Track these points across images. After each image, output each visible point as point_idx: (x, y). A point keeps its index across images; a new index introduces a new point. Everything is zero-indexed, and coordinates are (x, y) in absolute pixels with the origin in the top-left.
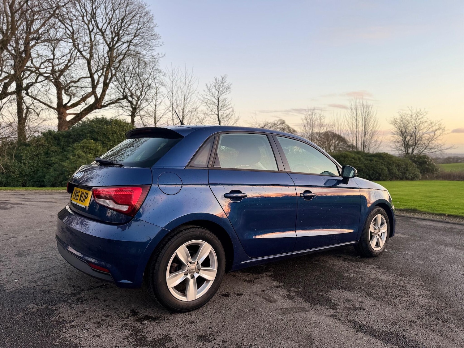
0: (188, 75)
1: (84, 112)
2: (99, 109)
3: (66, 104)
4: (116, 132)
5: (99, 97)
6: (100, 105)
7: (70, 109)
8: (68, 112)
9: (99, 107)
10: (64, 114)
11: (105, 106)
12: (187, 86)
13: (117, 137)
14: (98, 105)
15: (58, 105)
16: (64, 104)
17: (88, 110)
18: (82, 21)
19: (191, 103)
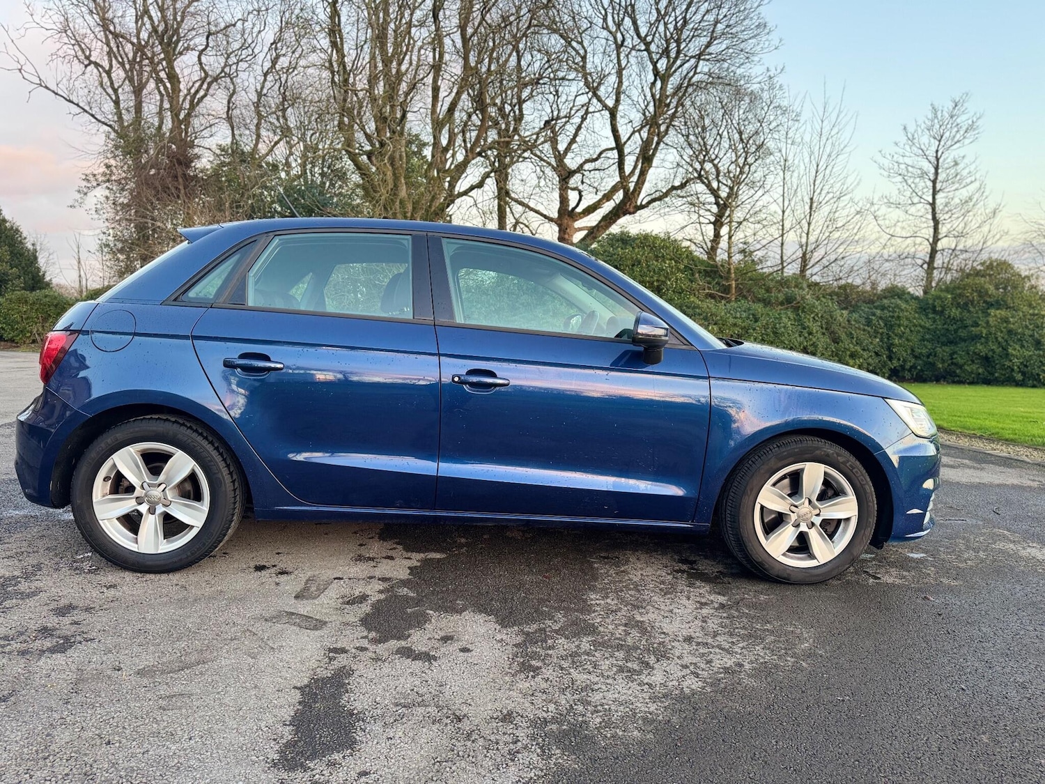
0: (830, 109)
1: (602, 224)
2: (630, 213)
3: (574, 209)
4: (639, 262)
5: (632, 189)
6: (633, 205)
7: (581, 218)
8: (578, 224)
9: (631, 210)
10: (568, 230)
11: (642, 207)
12: (824, 139)
13: (641, 271)
14: (628, 206)
15: (559, 212)
16: (570, 209)
17: (611, 219)
18: (603, 28)
19: (832, 181)
